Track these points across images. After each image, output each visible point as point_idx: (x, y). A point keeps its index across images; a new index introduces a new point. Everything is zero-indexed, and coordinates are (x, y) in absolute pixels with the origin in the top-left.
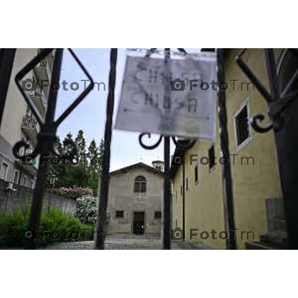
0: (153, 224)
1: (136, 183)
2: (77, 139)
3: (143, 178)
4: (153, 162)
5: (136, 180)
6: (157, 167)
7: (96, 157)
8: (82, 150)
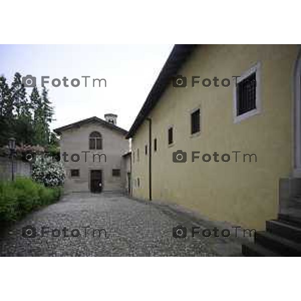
0: (111, 182)
1: (91, 140)
2: (13, 84)
3: (98, 134)
4: (106, 116)
5: (91, 135)
6: (110, 121)
7: (40, 107)
8: (22, 98)
